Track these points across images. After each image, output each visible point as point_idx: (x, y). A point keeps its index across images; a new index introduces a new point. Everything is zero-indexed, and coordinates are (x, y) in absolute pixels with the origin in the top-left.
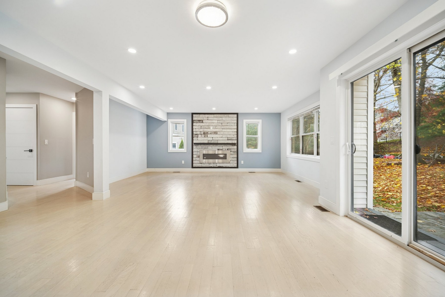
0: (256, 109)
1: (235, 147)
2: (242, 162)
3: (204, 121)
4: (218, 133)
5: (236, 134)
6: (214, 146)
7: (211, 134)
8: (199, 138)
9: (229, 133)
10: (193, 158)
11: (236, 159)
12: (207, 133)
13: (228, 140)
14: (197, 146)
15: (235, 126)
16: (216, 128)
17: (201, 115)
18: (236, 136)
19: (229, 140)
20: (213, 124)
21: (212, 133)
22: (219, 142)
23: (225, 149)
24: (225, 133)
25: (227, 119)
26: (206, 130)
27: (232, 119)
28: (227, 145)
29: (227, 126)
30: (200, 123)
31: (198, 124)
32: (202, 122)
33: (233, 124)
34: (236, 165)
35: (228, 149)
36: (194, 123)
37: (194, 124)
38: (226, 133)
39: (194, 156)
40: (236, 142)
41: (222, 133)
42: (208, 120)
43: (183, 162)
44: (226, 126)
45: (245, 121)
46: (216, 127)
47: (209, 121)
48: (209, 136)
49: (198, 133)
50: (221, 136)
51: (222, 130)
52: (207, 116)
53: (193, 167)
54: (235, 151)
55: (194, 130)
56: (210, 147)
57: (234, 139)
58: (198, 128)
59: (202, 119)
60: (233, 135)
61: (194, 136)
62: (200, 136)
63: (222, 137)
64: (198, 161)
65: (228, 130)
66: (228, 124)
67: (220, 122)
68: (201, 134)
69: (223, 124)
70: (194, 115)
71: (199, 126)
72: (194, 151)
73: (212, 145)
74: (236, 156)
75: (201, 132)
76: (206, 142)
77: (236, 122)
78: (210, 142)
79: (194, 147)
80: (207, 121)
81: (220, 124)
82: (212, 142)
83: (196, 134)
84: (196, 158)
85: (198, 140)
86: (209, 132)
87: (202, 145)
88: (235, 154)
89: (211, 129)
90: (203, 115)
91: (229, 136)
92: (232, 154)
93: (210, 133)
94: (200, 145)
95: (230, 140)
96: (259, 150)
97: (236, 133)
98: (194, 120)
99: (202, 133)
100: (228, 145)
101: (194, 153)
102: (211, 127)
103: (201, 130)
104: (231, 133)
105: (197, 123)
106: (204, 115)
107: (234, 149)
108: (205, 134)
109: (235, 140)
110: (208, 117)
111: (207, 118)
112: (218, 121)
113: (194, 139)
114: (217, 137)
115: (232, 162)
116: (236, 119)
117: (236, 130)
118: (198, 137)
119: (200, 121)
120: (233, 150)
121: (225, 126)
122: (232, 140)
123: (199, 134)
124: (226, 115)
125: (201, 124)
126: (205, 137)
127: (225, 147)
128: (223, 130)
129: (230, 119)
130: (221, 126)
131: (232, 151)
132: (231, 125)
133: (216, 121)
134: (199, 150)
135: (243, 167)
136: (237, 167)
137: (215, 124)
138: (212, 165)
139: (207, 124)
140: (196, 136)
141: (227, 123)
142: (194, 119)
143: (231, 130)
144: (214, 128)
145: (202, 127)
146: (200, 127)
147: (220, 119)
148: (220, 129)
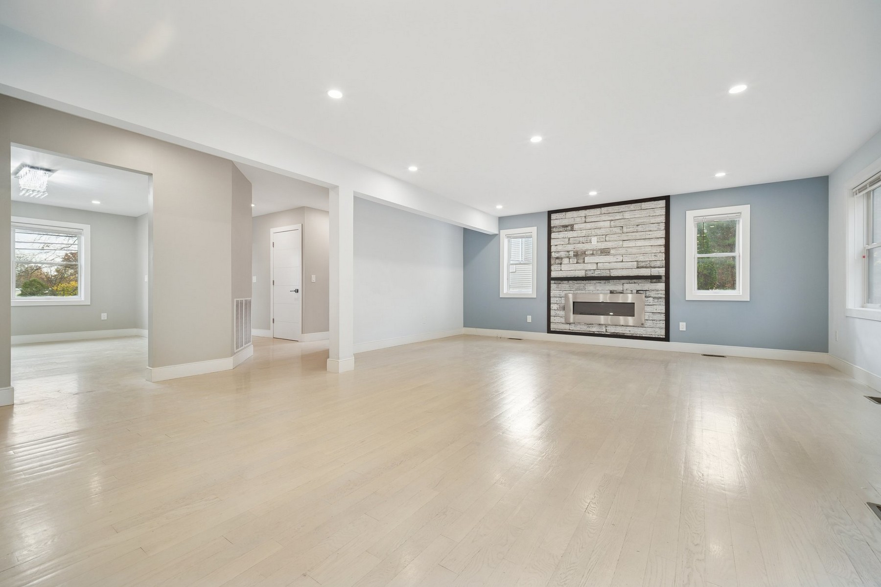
1: (661, 286)
2: (680, 326)
3: (576, 227)
4: (612, 252)
5: (664, 251)
6: (600, 283)
7: (593, 254)
8: (564, 267)
9: (643, 250)
10: (551, 311)
11: (663, 317)
12: (584, 253)
13: (638, 268)
14: (560, 283)
15: (659, 230)
16: (606, 241)
17: (569, 214)
18: (663, 256)
19: (642, 267)
20: (598, 232)
21: (595, 252)
22: (614, 273)
23: (630, 292)
24: (630, 250)
25: (637, 214)
26: (580, 247)
27: (651, 213)
28: (636, 281)
29: (637, 234)
30: (566, 231)
31: (562, 235)
32: (572, 230)
33: (654, 227)
34: (662, 333)
35: (637, 291)
36: (554, 232)
37: (553, 235)
38: (634, 250)
39: (551, 306)
40: (662, 272)
41: (622, 251)
42: (585, 222)
43: (529, 319)
44: (635, 234)
45: (691, 215)
46: (607, 239)
47: (588, 226)
48: (587, 259)
49: (563, 254)
50: (620, 259)
51: (621, 243)
52: (583, 213)
53: (549, 331)
54: (660, 296)
55: (553, 249)
56: (591, 287)
57: (658, 264)
58: (562, 243)
59: (571, 222)
60: (653, 254)
61: (552, 262)
62: (565, 261)
63: (622, 262)
64: (561, 317)
65: (639, 243)
66: (640, 228)
67: (618, 223)
68: (568, 257)
69: (625, 230)
70: (553, 216)
71: (563, 238)
72: (552, 294)
73: (595, 282)
74: (663, 309)
75: (568, 252)
76: (581, 274)
77: (663, 219)
78: (590, 274)
79: (553, 286)
80: (583, 226)
81: (618, 230)
82: (596, 274)
83: (557, 258)
84: (556, 312)
85: (561, 270)
86: (587, 250)
87: (570, 282)
88: (660, 305)
89: (592, 243)
90: (574, 212)
91: (641, 258)
92: (650, 304)
93: (591, 252)
94: (566, 282)
95: (646, 267)
96: (741, 294)
97: (663, 249)
98: (554, 227)
99: (572, 254)
100: (640, 281)
101: (553, 300)
102: (594, 240)
103: (570, 247)
104: (648, 250)
105: (560, 232)
106: (577, 212)
107: (657, 290)
108: (579, 256)
109: (659, 267)
110: (585, 217)
111: (584, 219)
112: (612, 223)
113: (552, 268)
114: (609, 263)
115: (649, 323)
116: (663, 212)
117: (663, 242)
118: (561, 264)
119: (566, 226)
120: (653, 294)
121: (630, 234)
122: (651, 267)
123: (565, 256)
124: (632, 206)
125: (570, 234)
126: (577, 263)
127: (629, 286)
128: (626, 244)
129: (644, 213)
130: (619, 235)
131: (649, 297)
132: (647, 229)
133: (607, 224)
134: (563, 294)
135: (686, 338)
136: (667, 338)
137: (603, 231)
138: (595, 329)
139: (584, 233)
140: (558, 261)
141: (637, 225)
142: (553, 223)
143: (647, 243)
144: (602, 240)
145: (570, 242)
146: (567, 240)
147: (618, 216)
148: (617, 242)
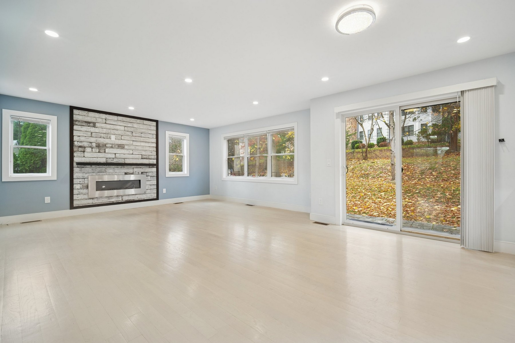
0: (192, 120)
1: (154, 169)
2: (163, 191)
3: (97, 125)
4: (126, 147)
5: (155, 150)
6: (118, 167)
7: (112, 147)
8: (86, 154)
9: (145, 148)
10: (74, 190)
11: (155, 187)
12: (105, 145)
13: (142, 159)
14: (83, 167)
15: (153, 138)
16: (121, 139)
17: (91, 114)
18: (155, 153)
19: (144, 158)
20: (116, 132)
21: (113, 146)
22: (127, 161)
23: (138, 173)
24: (137, 147)
25: (141, 126)
26: (102, 141)
27: (149, 127)
28: (141, 167)
29: (141, 138)
30: (89, 126)
31: (84, 128)
32: (94, 126)
33: (150, 136)
34: (155, 196)
35: (142, 173)
36: (76, 125)
37: (75, 127)
38: (140, 148)
39: (74, 186)
40: (155, 162)
41: (133, 147)
42: (106, 123)
43: (48, 200)
44: (140, 138)
45: (168, 133)
46: (123, 138)
47: (108, 126)
48: (107, 150)
49: (85, 144)
50: (131, 152)
51: (132, 142)
52: (104, 116)
53: (72, 207)
54: (154, 175)
55: (75, 138)
56: (110, 170)
57: (153, 157)
58: (85, 135)
59: (93, 120)
60: (150, 152)
61: (75, 149)
62: (88, 150)
63: (133, 154)
64: (85, 194)
65: (143, 144)
66: (143, 135)
67: (129, 129)
68: (90, 147)
69: (134, 134)
70: (75, 112)
71: (86, 131)
72: (75, 176)
73: (113, 166)
74: (155, 182)
75: (91, 143)
76: (103, 161)
77: (155, 132)
78: (110, 161)
79: (76, 170)
80: (104, 125)
81: (130, 134)
82: (115, 161)
83: (80, 147)
84: (79, 191)
85: (84, 157)
86: (108, 144)
87: (93, 166)
88: (154, 180)
89: (112, 139)
90: (96, 113)
91: (144, 153)
92: (149, 180)
93: (111, 146)
94: (89, 166)
95: (147, 159)
96: (185, 173)
97: (155, 149)
98: (76, 121)
99: (94, 145)
100: (143, 167)
101: (75, 181)
102: (113, 137)
103: (92, 140)
104: (147, 148)
105: (83, 126)
106: (99, 114)
107: (153, 172)
108: (100, 147)
109: (153, 159)
110: (106, 119)
111: (104, 121)
112: (126, 128)
113: (75, 154)
114: (124, 154)
115: (148, 191)
116: (155, 128)
117: (155, 145)
118: (84, 152)
119: (89, 123)
120: (150, 174)
121: (137, 137)
122: (149, 159)
123: (88, 146)
124: (138, 121)
125: (93, 129)
126: (99, 152)
127: (137, 170)
128: (135, 143)
129: (145, 127)
130: (131, 137)
131: (148, 176)
132: (147, 136)
133: (122, 128)
134: (87, 176)
135: (166, 197)
136: (157, 198)
137: (119, 132)
138: (114, 200)
139: (105, 131)
140: (80, 149)
141: (141, 133)
142: (75, 117)
143: (147, 144)
144: (119, 138)
145: (92, 135)
146: (90, 133)
147: (130, 125)
148: (128, 141)
